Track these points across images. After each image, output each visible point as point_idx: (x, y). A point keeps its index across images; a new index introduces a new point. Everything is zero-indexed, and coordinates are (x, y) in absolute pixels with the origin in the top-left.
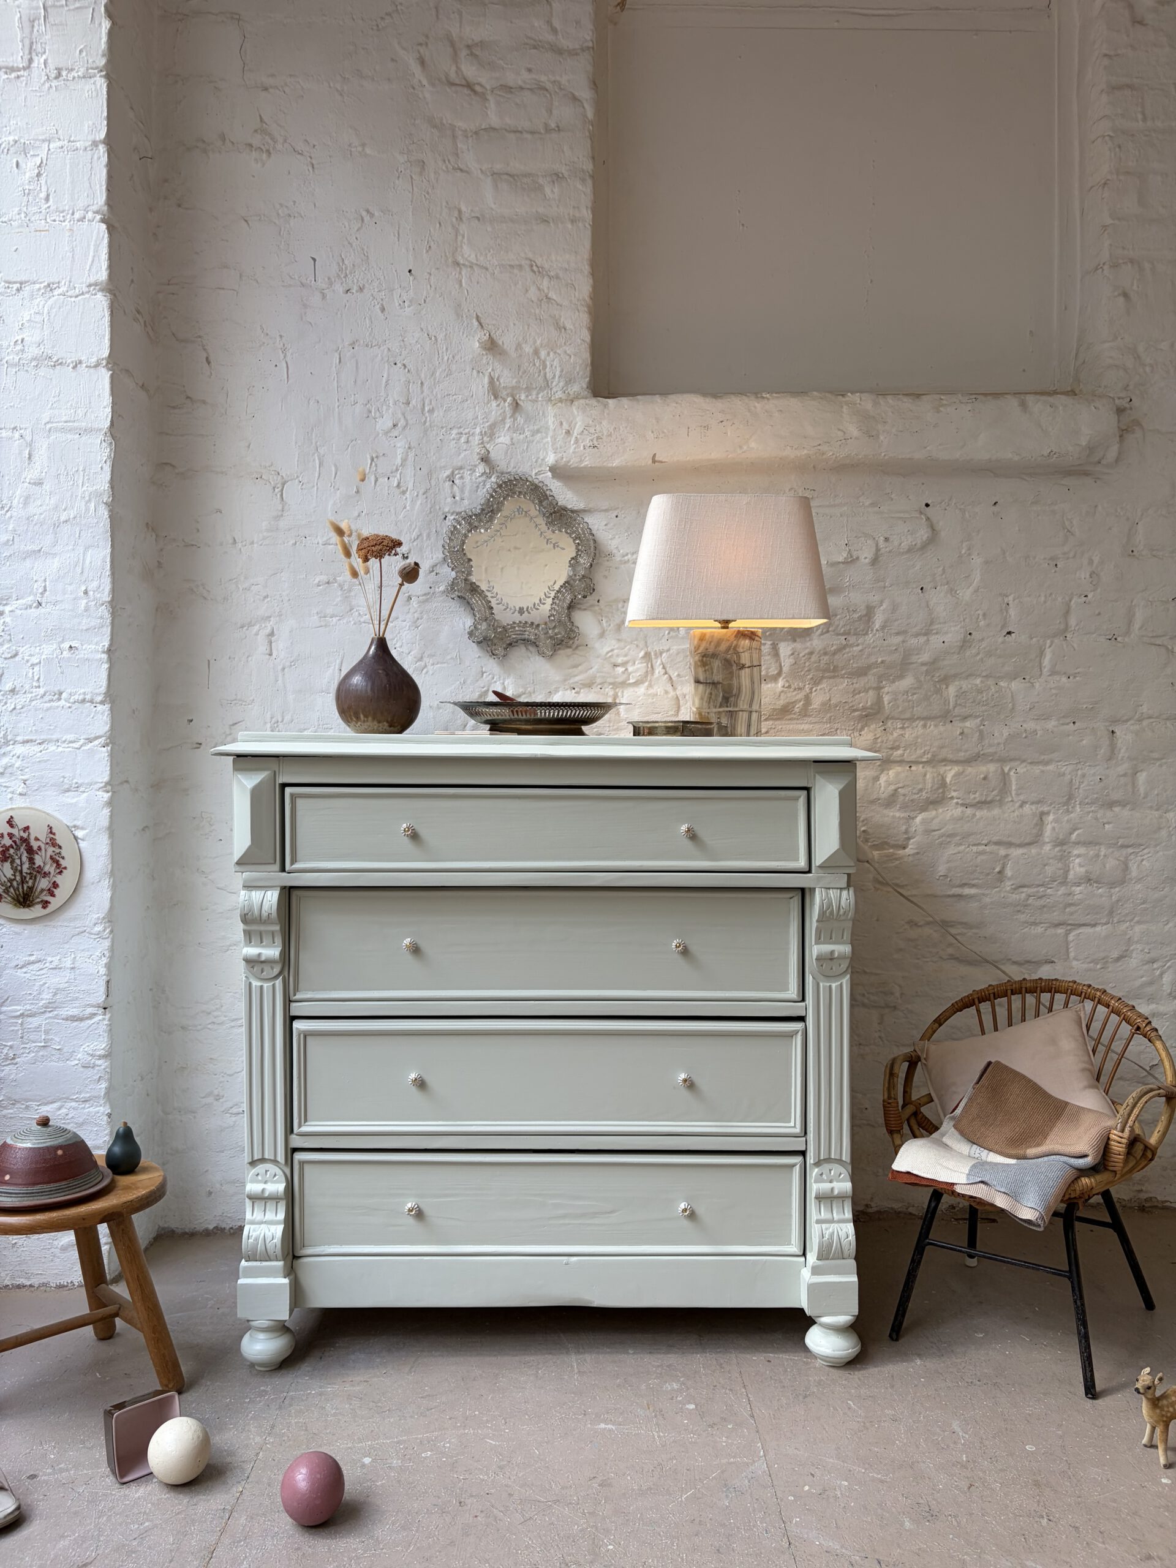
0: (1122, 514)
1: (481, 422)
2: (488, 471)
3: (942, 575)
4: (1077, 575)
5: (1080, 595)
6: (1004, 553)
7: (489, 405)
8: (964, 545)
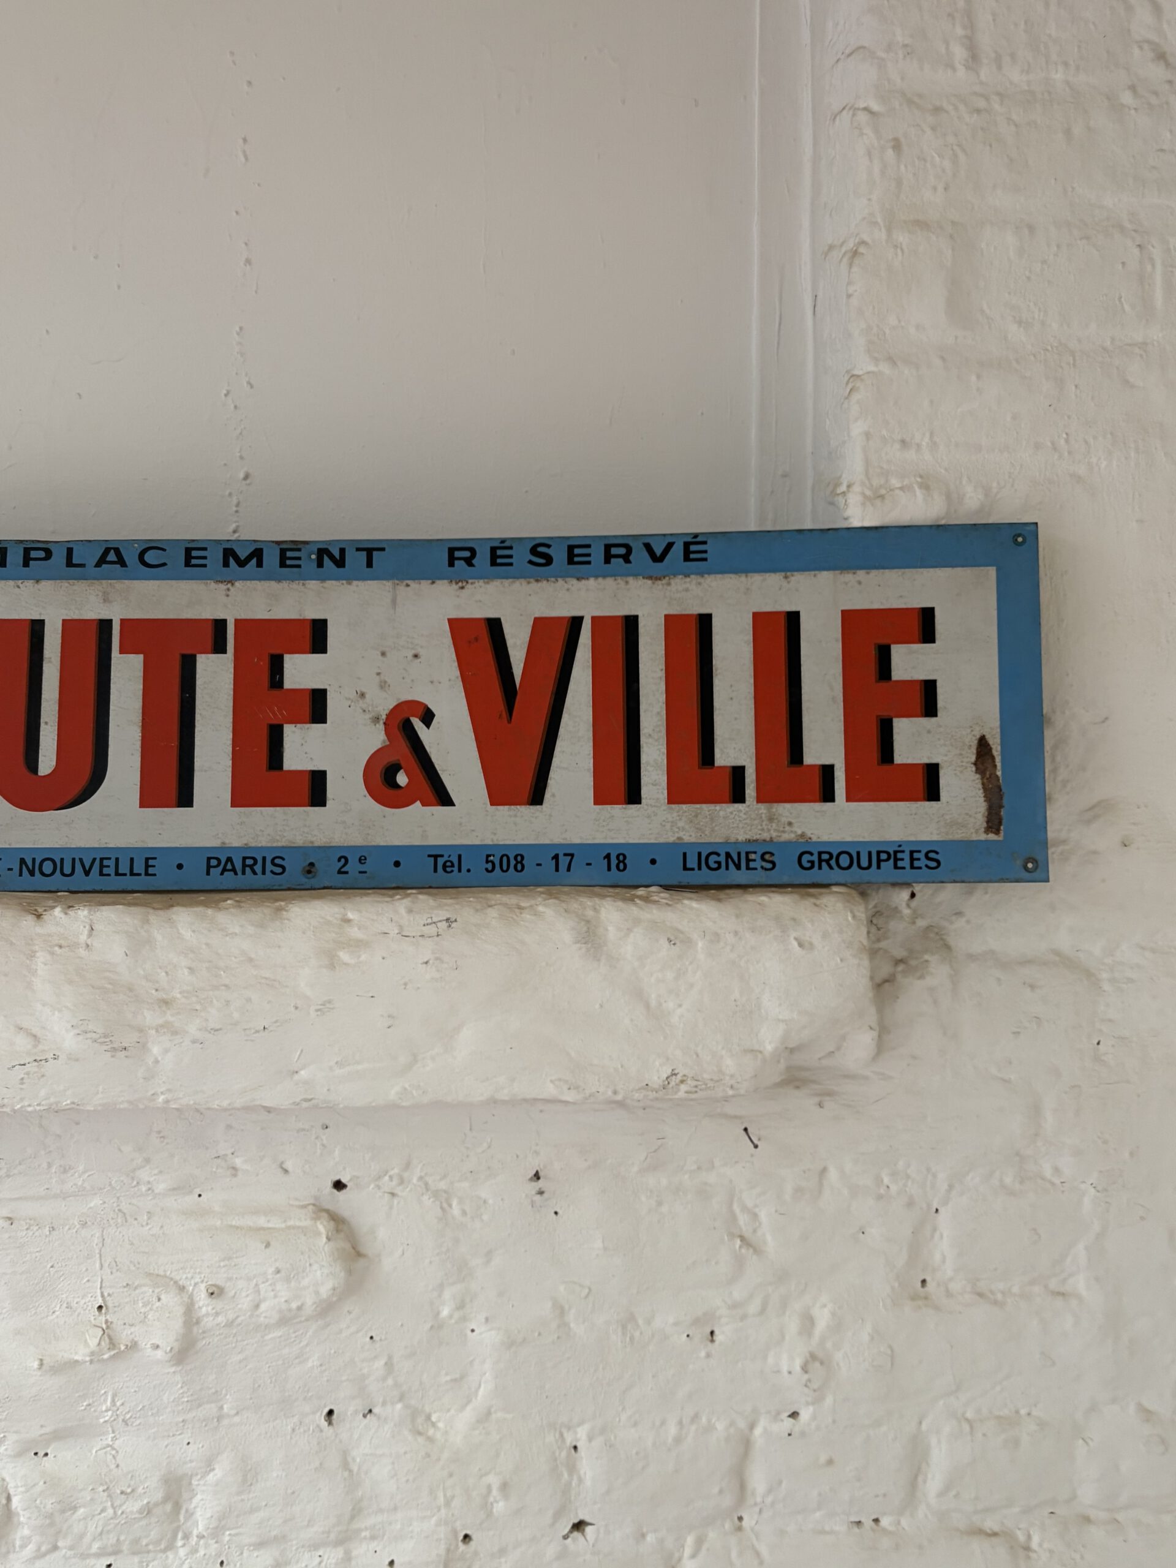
0: (894, 1188)
3: (384, 1379)
4: (771, 1360)
5: (778, 1413)
6: (561, 1311)
8: (447, 1294)
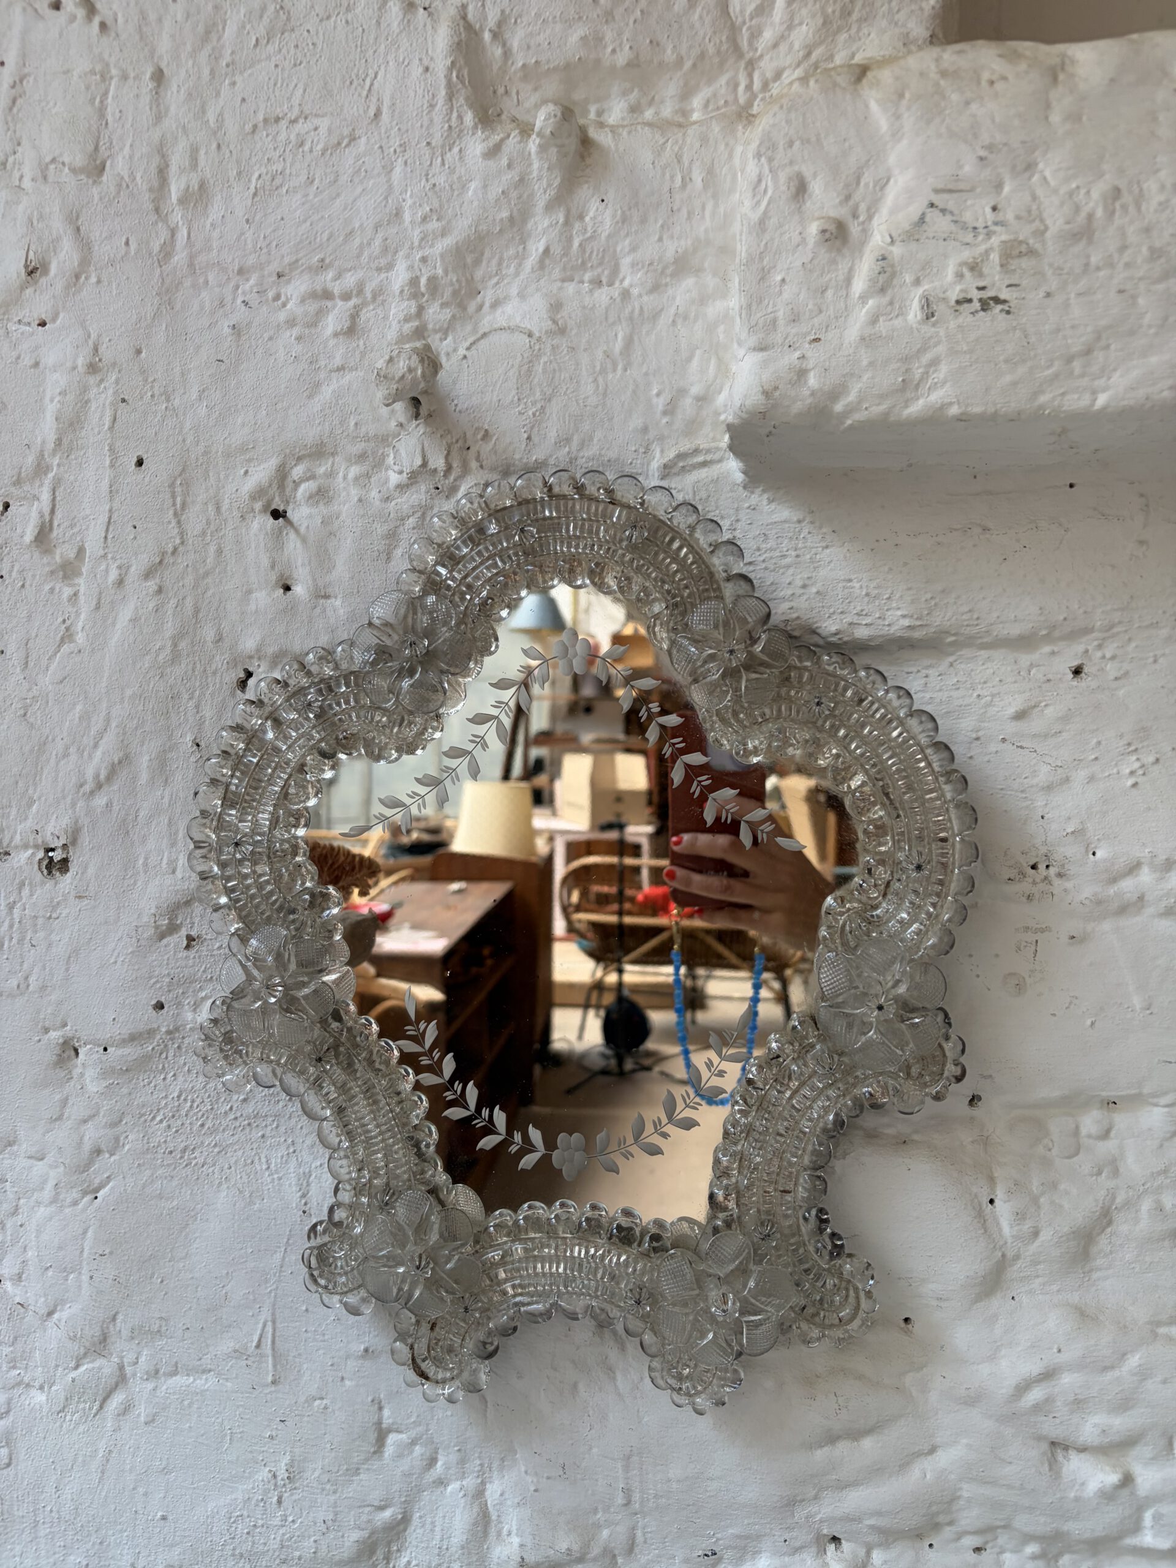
1: (416, 235)
2: (438, 462)
7: (452, 156)
